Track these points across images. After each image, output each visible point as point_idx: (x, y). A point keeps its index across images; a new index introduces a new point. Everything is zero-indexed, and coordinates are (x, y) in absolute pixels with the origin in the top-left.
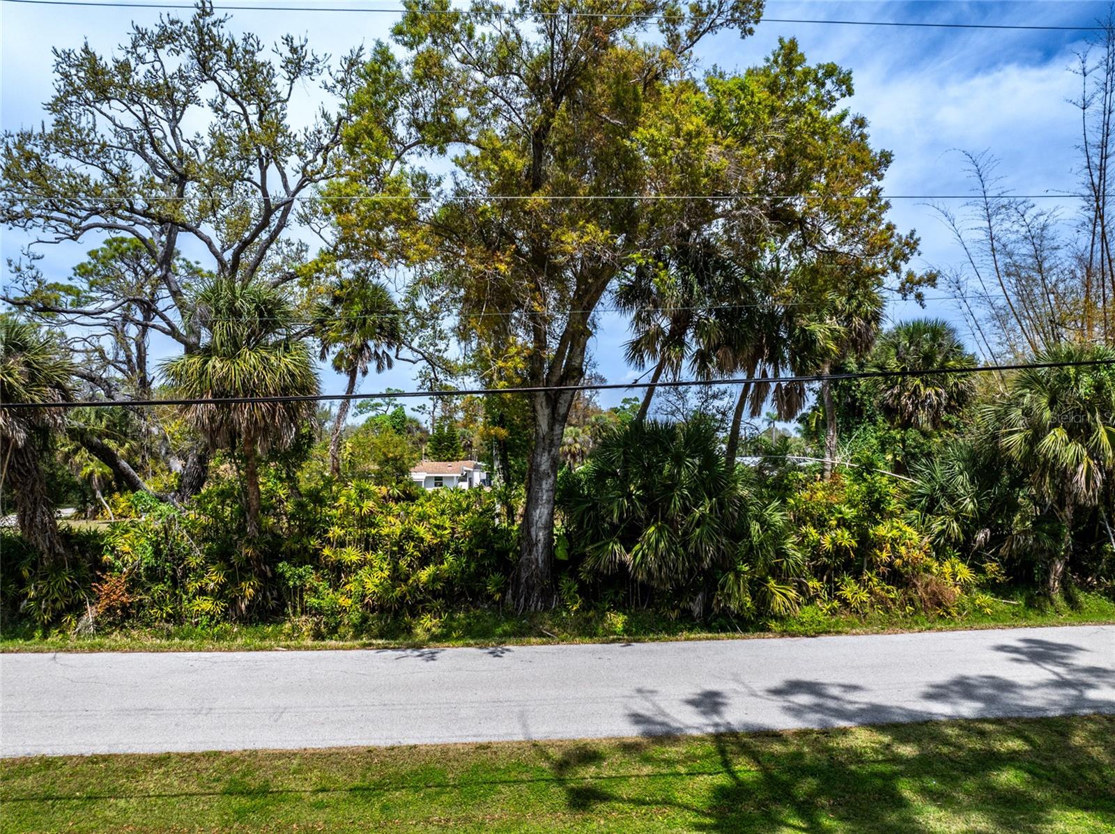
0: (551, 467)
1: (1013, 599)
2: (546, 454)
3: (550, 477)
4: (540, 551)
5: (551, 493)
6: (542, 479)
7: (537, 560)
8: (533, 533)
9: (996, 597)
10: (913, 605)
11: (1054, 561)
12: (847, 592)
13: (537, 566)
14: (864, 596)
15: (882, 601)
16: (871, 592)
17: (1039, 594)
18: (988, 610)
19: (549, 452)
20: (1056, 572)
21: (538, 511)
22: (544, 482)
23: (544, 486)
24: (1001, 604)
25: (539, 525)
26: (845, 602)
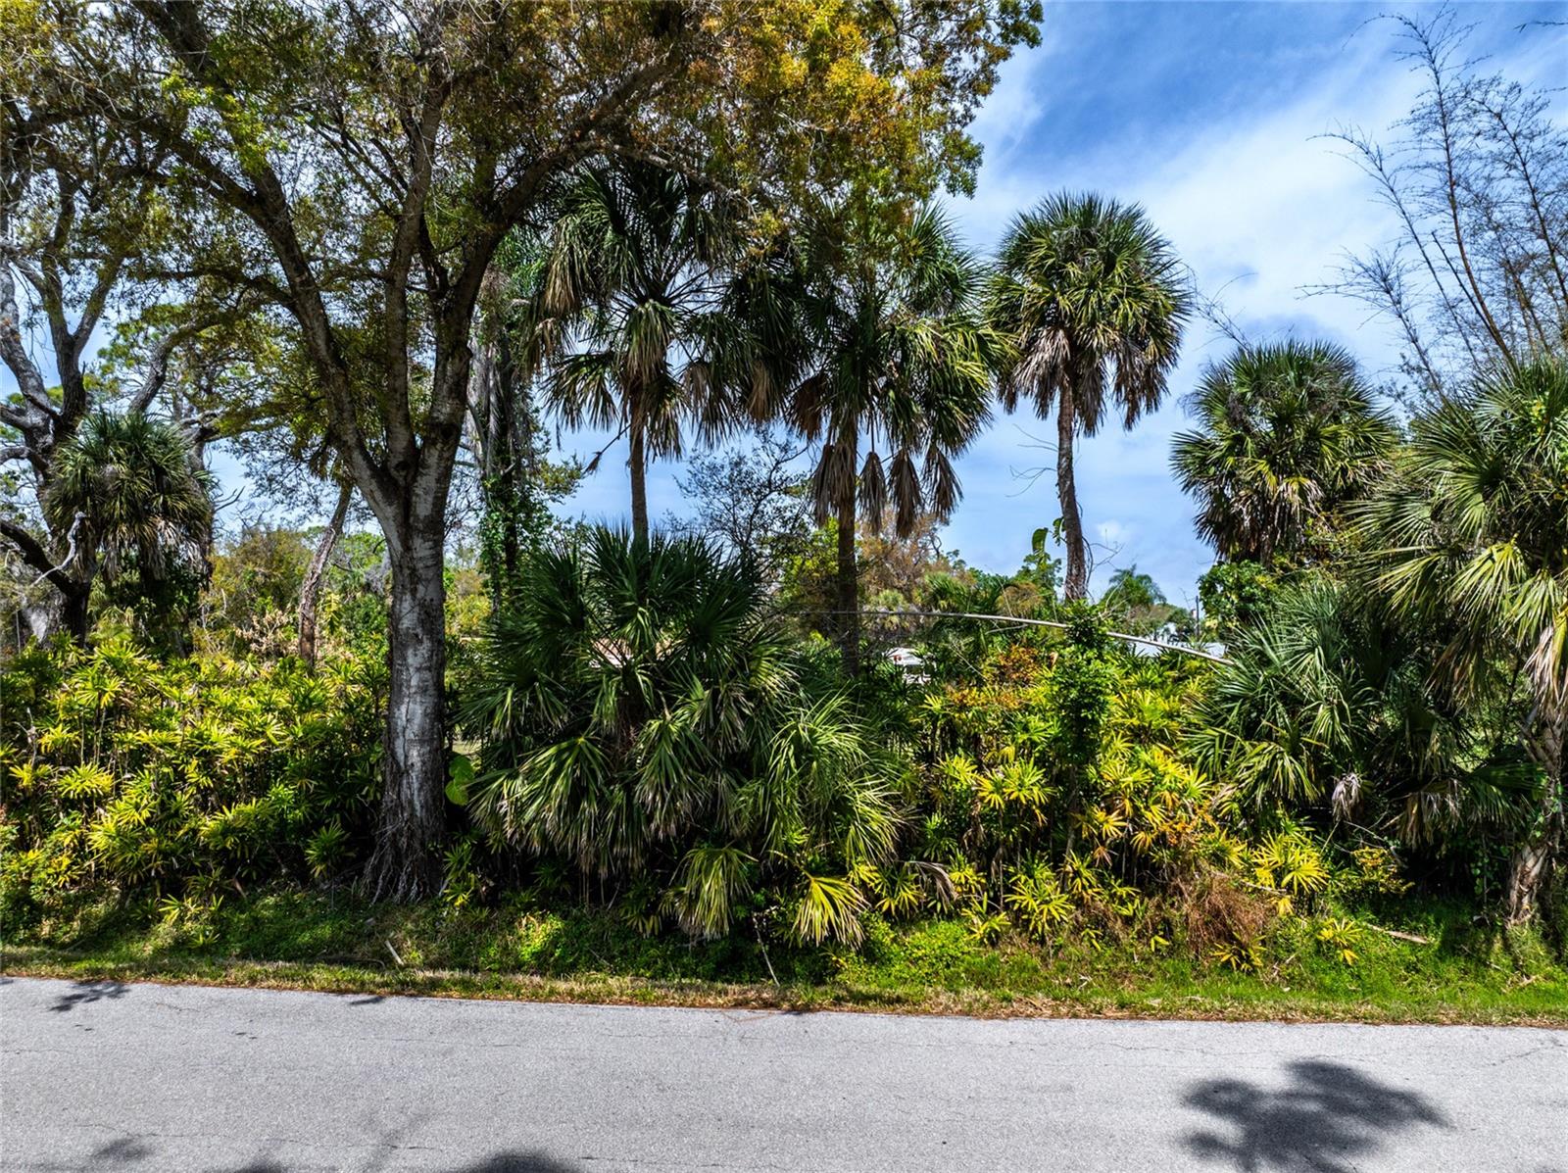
0: (422, 622)
1: (1414, 931)
2: (408, 597)
3: (421, 642)
4: (416, 785)
5: (427, 675)
6: (405, 647)
7: (411, 802)
8: (400, 752)
9: (1382, 924)
10: (1168, 933)
11: (1519, 851)
12: (1025, 898)
13: (412, 815)
14: (1058, 906)
15: (1100, 922)
16: (1079, 902)
17: (1481, 923)
18: (1348, 954)
19: (414, 592)
20: (1525, 874)
21: (403, 709)
22: (410, 652)
23: (410, 660)
24: (1387, 941)
25: (409, 734)
26: (1021, 919)
